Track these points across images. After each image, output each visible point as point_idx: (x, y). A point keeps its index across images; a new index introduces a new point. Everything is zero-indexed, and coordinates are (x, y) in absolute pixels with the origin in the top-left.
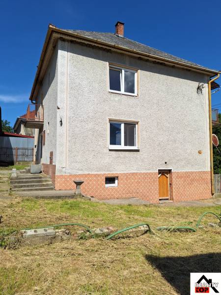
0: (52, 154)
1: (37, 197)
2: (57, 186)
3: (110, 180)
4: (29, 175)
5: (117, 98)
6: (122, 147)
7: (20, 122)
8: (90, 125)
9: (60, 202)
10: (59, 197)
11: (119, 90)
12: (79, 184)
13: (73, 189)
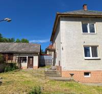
0: (59, 62)
1: (55, 80)
2: (63, 76)
3: (87, 74)
4: (51, 71)
5: (86, 36)
6: (91, 58)
7: (47, 50)
8: (75, 49)
9: (65, 83)
10: (64, 81)
11: (87, 32)
12: (72, 75)
13: (69, 77)
